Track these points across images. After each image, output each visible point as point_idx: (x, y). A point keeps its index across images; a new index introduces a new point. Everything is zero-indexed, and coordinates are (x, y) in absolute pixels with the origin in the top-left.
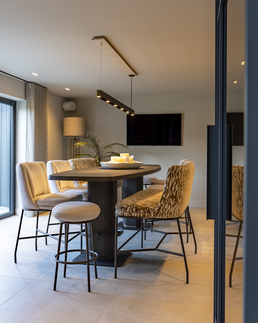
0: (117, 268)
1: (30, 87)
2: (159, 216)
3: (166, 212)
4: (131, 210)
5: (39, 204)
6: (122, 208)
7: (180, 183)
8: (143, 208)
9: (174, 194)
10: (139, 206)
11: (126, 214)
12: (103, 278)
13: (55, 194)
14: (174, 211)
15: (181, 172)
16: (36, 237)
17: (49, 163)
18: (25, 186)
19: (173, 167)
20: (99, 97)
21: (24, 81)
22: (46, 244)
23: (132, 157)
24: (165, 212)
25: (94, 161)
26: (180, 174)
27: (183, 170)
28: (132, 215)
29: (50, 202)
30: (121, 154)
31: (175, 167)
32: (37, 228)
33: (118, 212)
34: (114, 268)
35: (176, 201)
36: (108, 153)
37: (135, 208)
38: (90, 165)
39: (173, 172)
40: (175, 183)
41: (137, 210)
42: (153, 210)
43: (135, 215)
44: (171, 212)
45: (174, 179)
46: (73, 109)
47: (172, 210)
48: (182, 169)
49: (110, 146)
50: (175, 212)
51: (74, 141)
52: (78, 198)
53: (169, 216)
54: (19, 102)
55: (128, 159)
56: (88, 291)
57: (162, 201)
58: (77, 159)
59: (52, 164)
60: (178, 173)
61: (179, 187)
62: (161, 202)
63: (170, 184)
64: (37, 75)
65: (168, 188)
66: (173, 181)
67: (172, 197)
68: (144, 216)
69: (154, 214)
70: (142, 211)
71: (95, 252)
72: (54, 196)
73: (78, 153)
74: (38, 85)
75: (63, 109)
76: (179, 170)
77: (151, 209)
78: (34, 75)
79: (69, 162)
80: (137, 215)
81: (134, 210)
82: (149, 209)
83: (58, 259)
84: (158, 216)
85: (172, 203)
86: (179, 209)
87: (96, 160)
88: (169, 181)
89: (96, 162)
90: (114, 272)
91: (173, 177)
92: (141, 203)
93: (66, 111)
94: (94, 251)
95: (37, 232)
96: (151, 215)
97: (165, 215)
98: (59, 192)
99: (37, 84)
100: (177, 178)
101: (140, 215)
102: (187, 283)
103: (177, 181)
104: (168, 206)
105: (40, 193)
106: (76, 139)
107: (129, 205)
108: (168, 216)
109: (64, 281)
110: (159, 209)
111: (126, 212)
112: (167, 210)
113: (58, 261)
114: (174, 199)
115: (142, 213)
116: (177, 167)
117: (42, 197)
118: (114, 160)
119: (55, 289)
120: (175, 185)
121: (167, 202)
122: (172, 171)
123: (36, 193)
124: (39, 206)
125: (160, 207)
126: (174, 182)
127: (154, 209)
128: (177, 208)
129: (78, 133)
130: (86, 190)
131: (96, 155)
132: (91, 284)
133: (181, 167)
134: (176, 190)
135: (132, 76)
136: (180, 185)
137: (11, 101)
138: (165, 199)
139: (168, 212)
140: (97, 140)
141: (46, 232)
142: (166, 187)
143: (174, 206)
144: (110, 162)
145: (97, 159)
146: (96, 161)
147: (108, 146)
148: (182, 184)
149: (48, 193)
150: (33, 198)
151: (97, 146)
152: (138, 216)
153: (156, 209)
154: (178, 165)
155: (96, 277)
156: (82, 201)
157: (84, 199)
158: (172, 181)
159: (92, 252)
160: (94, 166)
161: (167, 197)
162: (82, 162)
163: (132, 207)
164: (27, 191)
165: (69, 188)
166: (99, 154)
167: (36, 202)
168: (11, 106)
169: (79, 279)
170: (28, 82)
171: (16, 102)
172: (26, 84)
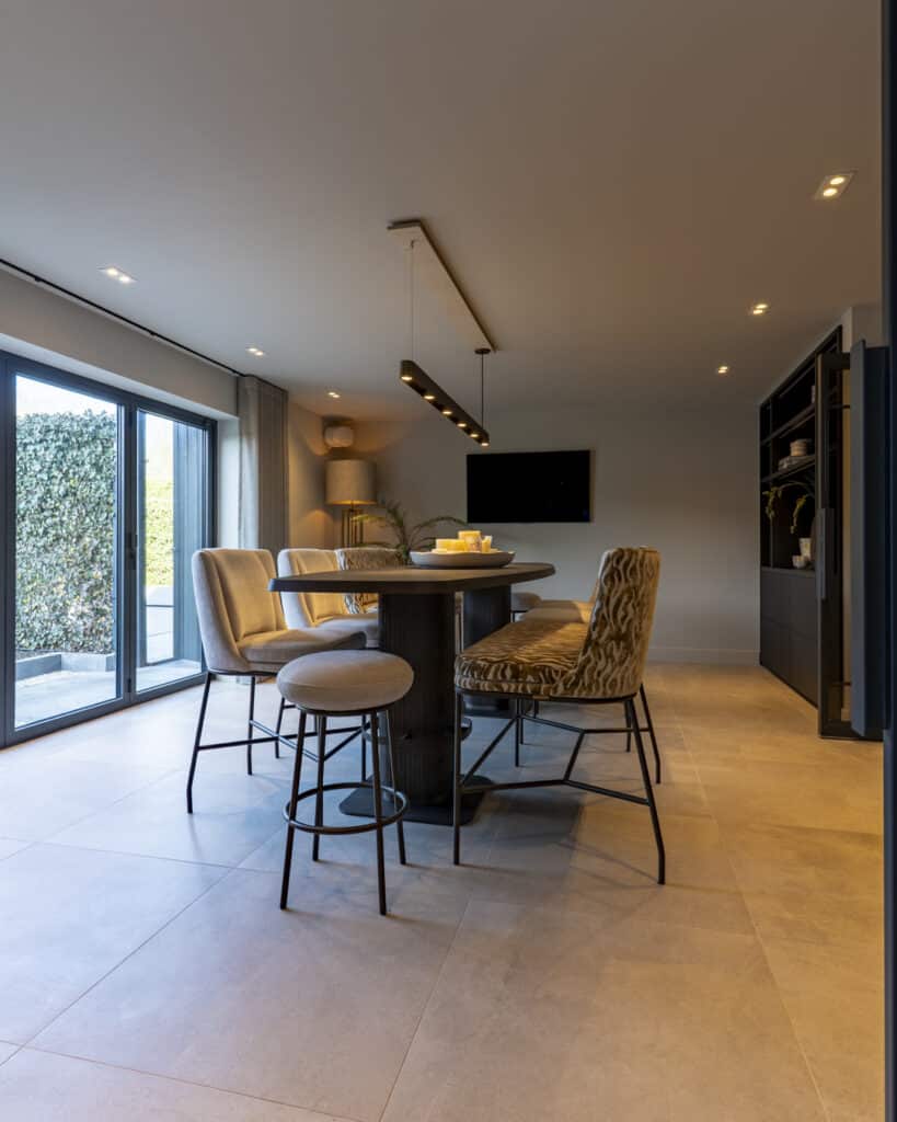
0: (462, 829)
1: (247, 387)
2: (580, 692)
3: (601, 680)
4: (499, 674)
5: (250, 657)
6: (473, 668)
7: (640, 597)
8: (535, 669)
9: (624, 629)
10: (523, 663)
11: (485, 686)
12: (422, 863)
13: (294, 632)
14: (623, 677)
15: (641, 565)
16: (250, 742)
17: (282, 554)
18: (212, 610)
19: (620, 553)
20: (407, 378)
21: (234, 371)
22: (277, 756)
23: (488, 539)
24: (597, 682)
25: (394, 555)
26: (639, 572)
27: (647, 561)
28: (502, 689)
29: (279, 652)
30: (461, 533)
31: (626, 553)
32: (251, 718)
33: (461, 680)
34: (453, 829)
35: (629, 649)
37: (512, 667)
38: (385, 562)
39: (621, 567)
40: (625, 599)
41: (516, 675)
42: (562, 675)
43: (510, 687)
44: (615, 680)
45: (623, 586)
46: (348, 442)
47: (617, 675)
48: (643, 557)
50: (625, 682)
51: (351, 513)
52: (354, 641)
53: (609, 692)
54: (225, 422)
55: (478, 544)
56: (378, 910)
57: (590, 649)
58: (356, 550)
59: (290, 557)
60: (634, 569)
61: (637, 609)
62: (585, 651)
63: (613, 601)
64: (260, 354)
65: (604, 611)
66: (618, 595)
67: (619, 637)
68: (536, 692)
69: (565, 684)
70: (530, 678)
71: (400, 791)
72: (295, 636)
73: (358, 540)
74: (267, 384)
76: (636, 560)
77: (557, 672)
78: (253, 354)
79: (335, 555)
80: (517, 688)
81: (508, 673)
82: (550, 673)
83: (293, 817)
84: (576, 692)
85: (617, 655)
86: (634, 671)
87: (399, 554)
88: (610, 591)
89: (399, 558)
90: (452, 843)
91: (620, 579)
92: (525, 654)
93: (334, 449)
94: (397, 789)
95: (251, 726)
96: (555, 690)
97: (598, 689)
98: (308, 625)
99: (263, 381)
100: (631, 584)
101: (524, 689)
102: (662, 881)
103: (632, 592)
104: (607, 662)
105: (258, 627)
106: (354, 509)
107: (495, 659)
108: (604, 693)
109: (312, 874)
110: (581, 672)
111: (486, 680)
112: (603, 675)
113: (292, 822)
114: (622, 644)
115: (530, 682)
116: (632, 552)
117: (259, 640)
118: (444, 547)
119: (283, 905)
120: (627, 604)
121: (602, 652)
122: (618, 562)
123: (243, 630)
124: (250, 663)
125: (584, 667)
126: (622, 596)
127: (564, 673)
128: (631, 668)
129: (357, 501)
130: (375, 622)
131: (398, 542)
132: (387, 885)
133: (640, 553)
134: (628, 619)
135: (483, 352)
136: (639, 604)
137: (206, 420)
138: (597, 644)
139: (605, 680)
140: (401, 511)
141: (275, 730)
142: (599, 610)
143: (622, 662)
144: (434, 551)
145: (400, 550)
148: (645, 600)
149: (279, 627)
150: (236, 640)
151: (400, 524)
152: (520, 691)
153: (571, 672)
154: (635, 547)
155: (403, 861)
156: (364, 648)
157: (370, 643)
158: (616, 592)
159: (392, 790)
161: (603, 638)
162: (366, 554)
163: (502, 665)
164: (219, 623)
165: (336, 615)
166: (404, 541)
167: (242, 651)
168: (205, 431)
169: (355, 868)
170: (242, 375)
171: (216, 422)
172: (237, 379)
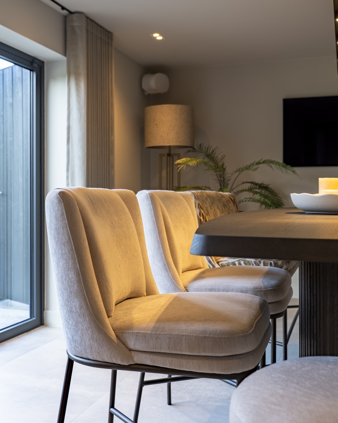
1: (75, 24)
5: (132, 344)
17: (143, 196)
18: (78, 275)
21: (63, 8)
25: (229, 199)
32: (112, 405)
36: (244, 183)
38: (223, 208)
46: (164, 89)
49: (250, 166)
51: (169, 157)
54: (53, 62)
58: (198, 192)
59: (152, 199)
73: (176, 185)
74: (94, 23)
75: (143, 91)
87: (233, 197)
89: (234, 202)
93: (149, 95)
99: (91, 20)
105: (126, 294)
106: (172, 153)
123: (114, 299)
124: (130, 350)
129: (177, 141)
137: (33, 60)
140: (219, 155)
146: (234, 200)
147: (248, 168)
149: (150, 290)
150: (109, 317)
160: (232, 210)
162: (209, 199)
164: (87, 292)
168: (32, 72)
170: (71, 13)
171: (43, 62)
172: (65, 17)
